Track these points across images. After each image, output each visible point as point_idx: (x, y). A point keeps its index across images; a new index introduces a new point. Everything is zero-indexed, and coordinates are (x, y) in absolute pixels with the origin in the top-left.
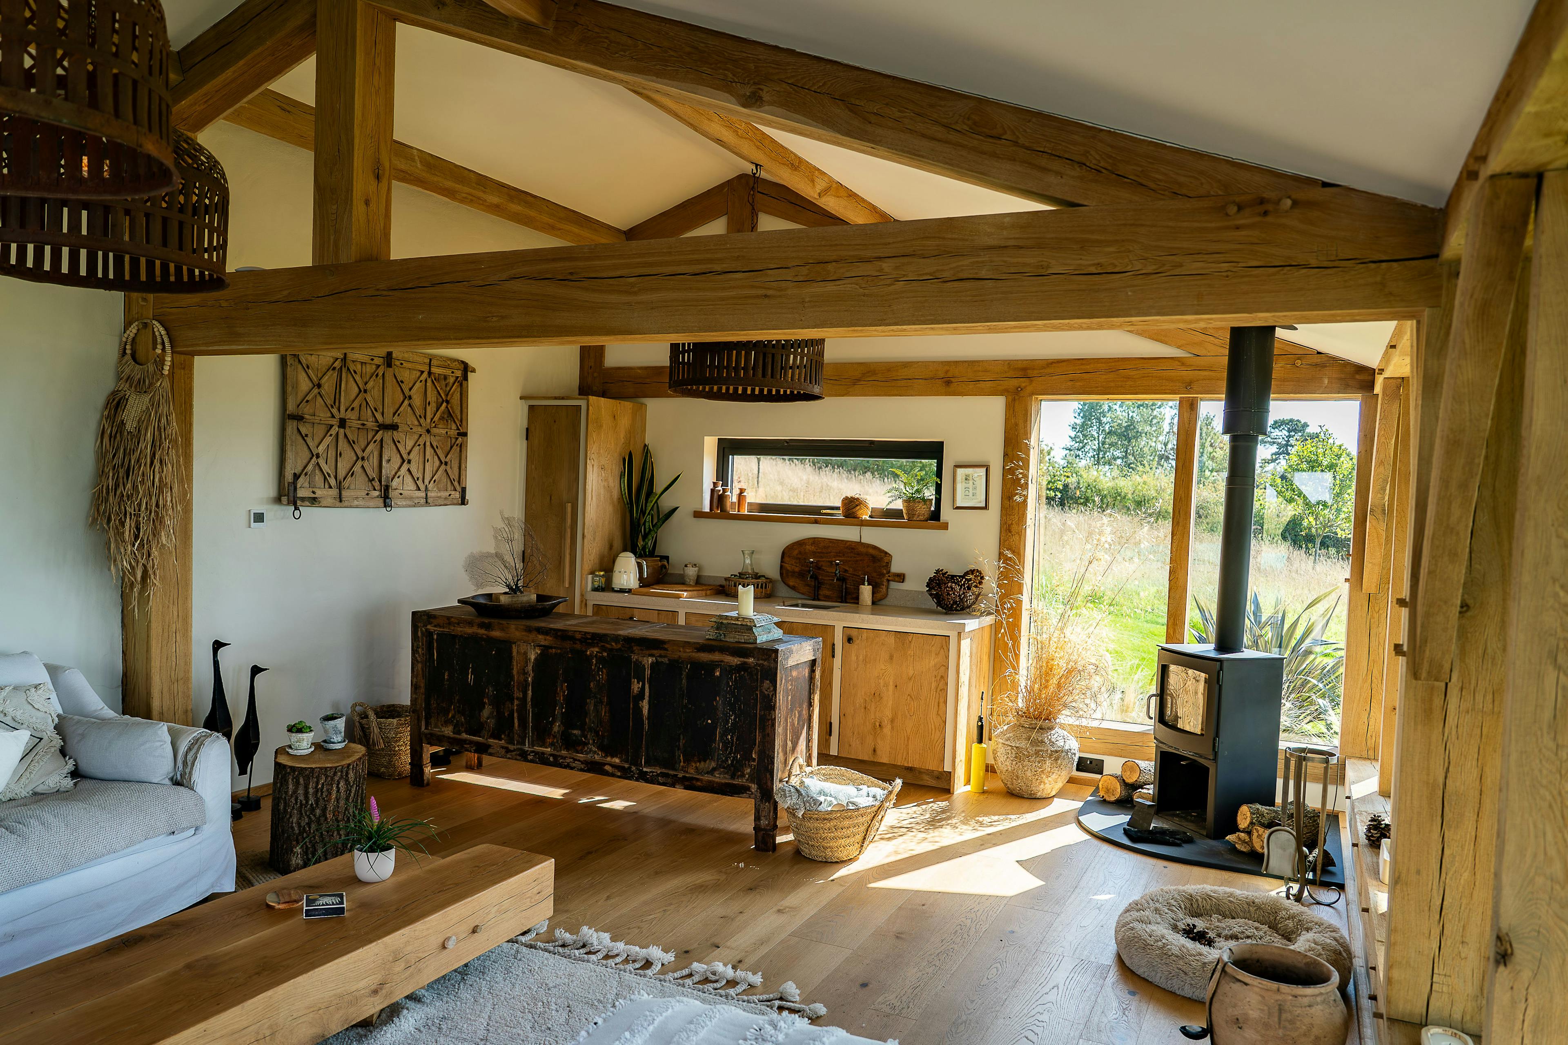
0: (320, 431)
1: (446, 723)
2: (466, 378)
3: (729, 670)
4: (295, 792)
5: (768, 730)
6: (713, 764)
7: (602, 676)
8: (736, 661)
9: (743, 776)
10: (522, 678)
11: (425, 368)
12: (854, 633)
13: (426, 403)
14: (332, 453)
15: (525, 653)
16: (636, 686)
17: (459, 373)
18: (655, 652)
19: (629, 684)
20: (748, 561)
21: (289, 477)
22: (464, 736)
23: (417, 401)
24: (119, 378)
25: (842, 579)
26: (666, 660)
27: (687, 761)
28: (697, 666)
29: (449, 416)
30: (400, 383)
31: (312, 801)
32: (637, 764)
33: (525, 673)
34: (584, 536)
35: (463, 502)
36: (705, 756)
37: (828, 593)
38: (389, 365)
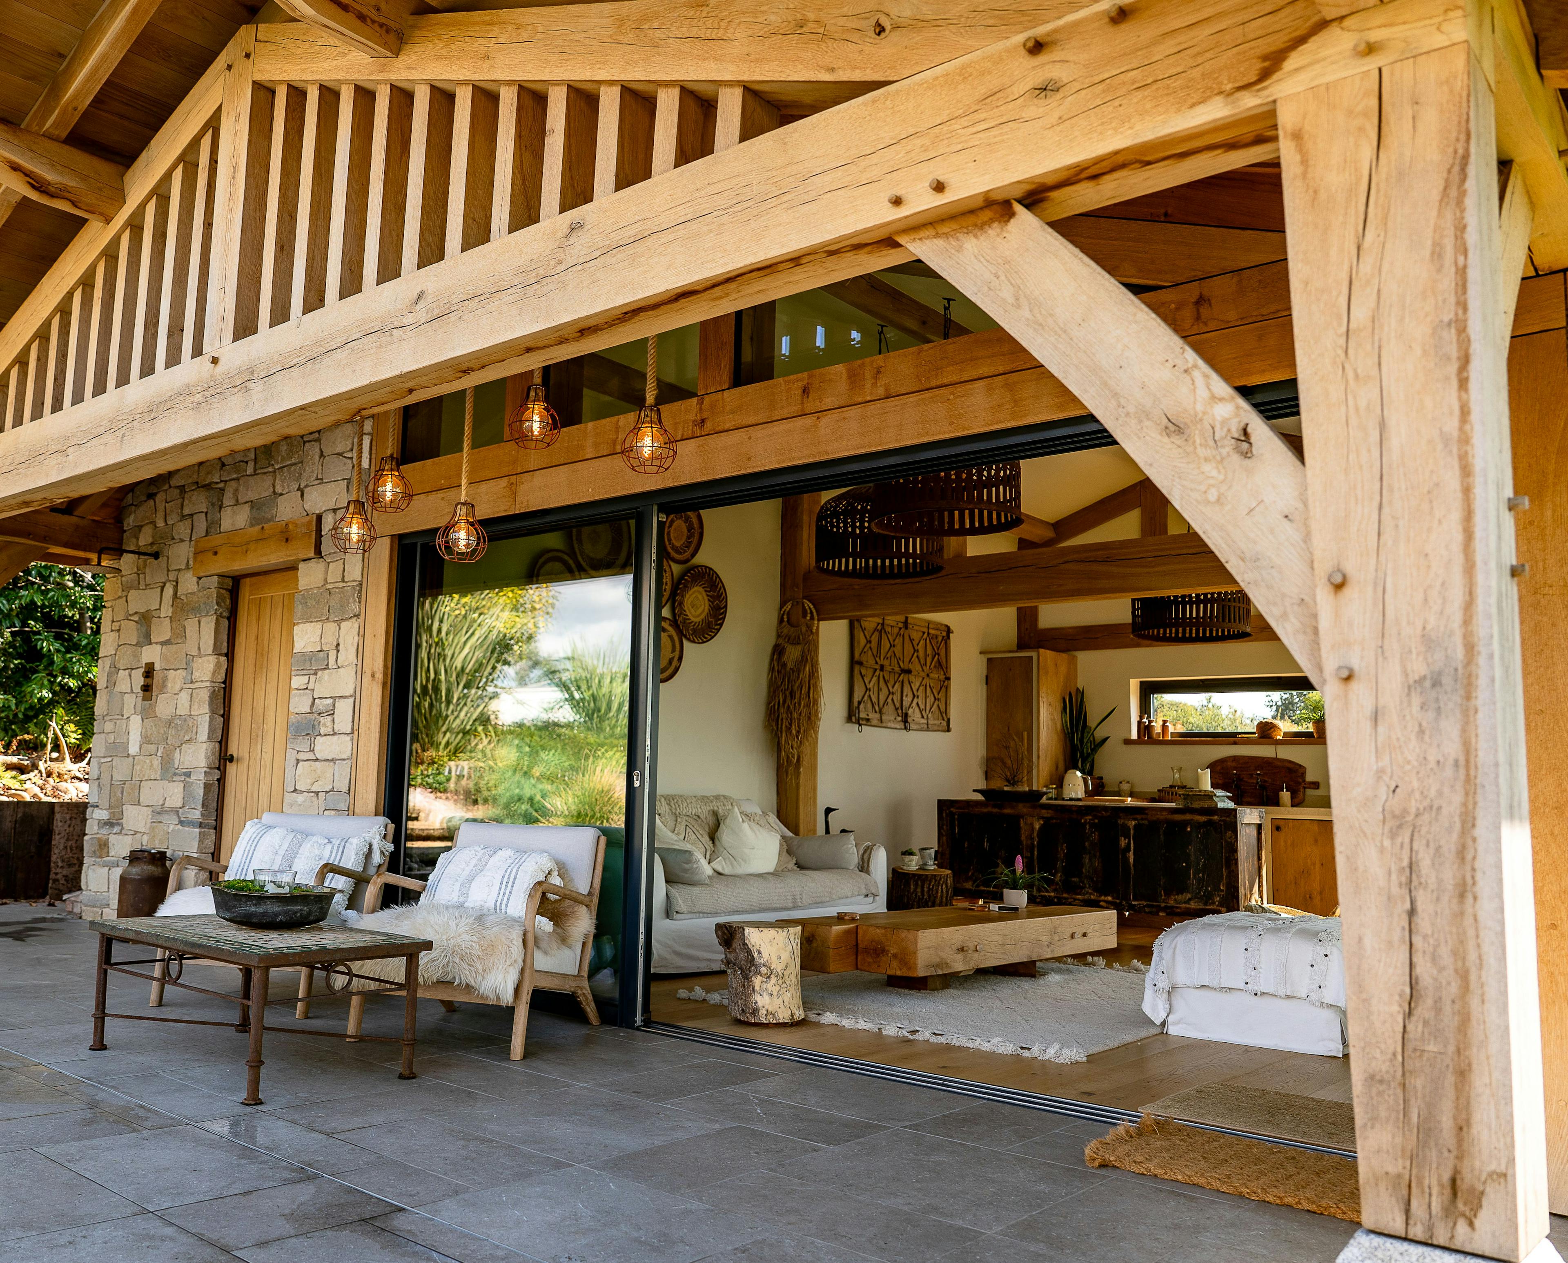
0: (870, 672)
1: (966, 880)
2: (948, 637)
3: (1199, 826)
4: (915, 890)
5: (1233, 867)
6: (1189, 896)
7: (1095, 837)
8: (1203, 819)
9: (1214, 903)
10: (1029, 842)
11: (925, 630)
12: (1281, 823)
13: (926, 655)
14: (876, 688)
15: (1032, 824)
16: (1123, 842)
17: (944, 634)
18: (1138, 817)
19: (1118, 841)
20: (1177, 776)
21: (856, 704)
22: (982, 888)
23: (921, 654)
24: (779, 636)
25: (1263, 787)
26: (1146, 822)
27: (1168, 894)
28: (1172, 824)
29: (940, 664)
30: (911, 640)
31: (926, 896)
32: (1127, 899)
33: (1032, 839)
34: (1038, 757)
35: (949, 730)
36: (1181, 891)
37: (1249, 799)
38: (906, 628)
